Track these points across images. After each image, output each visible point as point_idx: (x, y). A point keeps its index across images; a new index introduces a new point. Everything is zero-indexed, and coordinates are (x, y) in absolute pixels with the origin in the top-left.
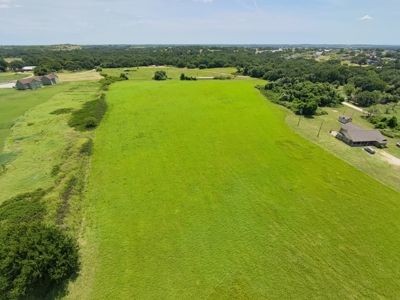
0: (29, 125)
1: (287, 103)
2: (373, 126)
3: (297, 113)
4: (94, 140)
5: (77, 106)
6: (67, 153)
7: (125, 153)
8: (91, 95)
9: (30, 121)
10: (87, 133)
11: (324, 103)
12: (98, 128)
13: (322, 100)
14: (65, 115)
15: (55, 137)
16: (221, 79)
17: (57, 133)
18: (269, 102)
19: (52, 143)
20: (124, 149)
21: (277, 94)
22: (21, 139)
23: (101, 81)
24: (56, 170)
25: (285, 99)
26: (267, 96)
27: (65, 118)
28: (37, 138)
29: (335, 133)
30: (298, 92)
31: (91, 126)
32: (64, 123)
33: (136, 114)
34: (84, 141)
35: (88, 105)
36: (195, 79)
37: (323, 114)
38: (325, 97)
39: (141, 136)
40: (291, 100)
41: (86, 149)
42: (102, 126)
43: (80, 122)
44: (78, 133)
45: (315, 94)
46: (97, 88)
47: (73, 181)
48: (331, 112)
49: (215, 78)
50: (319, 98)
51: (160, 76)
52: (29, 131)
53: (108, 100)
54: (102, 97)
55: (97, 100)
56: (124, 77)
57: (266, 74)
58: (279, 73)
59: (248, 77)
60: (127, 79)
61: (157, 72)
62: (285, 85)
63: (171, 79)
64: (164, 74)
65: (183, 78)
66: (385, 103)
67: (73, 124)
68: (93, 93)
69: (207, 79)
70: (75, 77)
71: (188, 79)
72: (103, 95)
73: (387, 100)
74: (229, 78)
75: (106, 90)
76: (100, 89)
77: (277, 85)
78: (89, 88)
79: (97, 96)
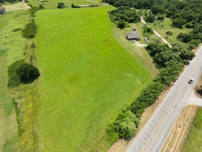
0: (6, 37)
1: (116, 22)
3: (118, 27)
5: (23, 27)
6: (26, 48)
7: (48, 47)
8: (27, 19)
9: (6, 36)
10: (31, 40)
11: (131, 21)
12: (35, 37)
13: (131, 19)
14: (18, 32)
15: (19, 42)
16: (93, 6)
17: (19, 40)
18: (110, 21)
19: (19, 45)
20: (47, 45)
21: (114, 17)
22: (6, 44)
23: (30, 10)
24: (25, 54)
25: (116, 19)
26: (110, 17)
27: (20, 33)
28: (12, 43)
29: (126, 36)
30: (122, 15)
31: (32, 37)
32: (20, 36)
33: (50, 30)
34: (31, 43)
35: (27, 26)
36: (79, 7)
37: (128, 27)
39: (53, 40)
40: (118, 20)
41: (33, 46)
42: (36, 36)
43: (27, 35)
44: (28, 40)
45: (128, 17)
46: (29, 15)
47: (32, 56)
48: (133, 25)
49: (90, 6)
50: (129, 19)
51: (60, 6)
52: (7, 40)
53: (36, 23)
54: (33, 21)
55: (31, 24)
56: (41, 7)
57: (115, 3)
58: (121, 3)
59: (107, 4)
60: (43, 8)
61: (59, 3)
62: (120, 11)
63: (66, 7)
64: (63, 4)
65: (73, 6)
66: (158, 20)
67: (24, 36)
68: (28, 19)
69: (86, 7)
70: (15, 7)
71: (76, 7)
72: (33, 20)
73: (159, 19)
74: (97, 6)
75: (34, 16)
76: (31, 16)
77: (116, 11)
78: (25, 16)
79: (30, 20)
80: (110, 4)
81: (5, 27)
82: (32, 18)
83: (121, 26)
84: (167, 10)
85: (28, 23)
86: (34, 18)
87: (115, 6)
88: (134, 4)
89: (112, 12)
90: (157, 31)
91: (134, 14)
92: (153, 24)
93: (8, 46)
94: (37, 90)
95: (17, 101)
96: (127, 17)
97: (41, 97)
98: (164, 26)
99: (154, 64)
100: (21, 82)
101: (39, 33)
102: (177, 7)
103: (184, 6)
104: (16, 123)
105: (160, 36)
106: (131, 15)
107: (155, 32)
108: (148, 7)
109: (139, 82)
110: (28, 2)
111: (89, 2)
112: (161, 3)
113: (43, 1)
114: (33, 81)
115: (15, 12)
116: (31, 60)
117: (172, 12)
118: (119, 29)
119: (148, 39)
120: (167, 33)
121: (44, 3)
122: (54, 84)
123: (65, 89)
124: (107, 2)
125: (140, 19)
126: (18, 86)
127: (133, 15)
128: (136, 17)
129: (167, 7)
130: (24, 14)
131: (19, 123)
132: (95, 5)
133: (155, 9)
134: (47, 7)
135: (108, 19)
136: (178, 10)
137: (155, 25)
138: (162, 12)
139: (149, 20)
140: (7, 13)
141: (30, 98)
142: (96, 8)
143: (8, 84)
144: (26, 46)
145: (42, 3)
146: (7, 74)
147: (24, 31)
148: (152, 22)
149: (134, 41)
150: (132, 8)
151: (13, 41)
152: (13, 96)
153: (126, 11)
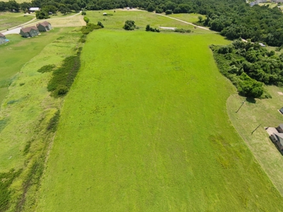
1: (235, 76)
10: (59, 100)
11: (271, 82)
12: (67, 95)
16: (181, 31)
21: (228, 62)
22: (12, 103)
23: (83, 29)
24: (28, 147)
25: (233, 71)
26: (218, 62)
29: (270, 132)
30: (249, 64)
31: (61, 93)
32: (45, 85)
34: (53, 113)
35: (67, 60)
36: (158, 31)
37: (267, 98)
40: (239, 73)
42: (71, 93)
44: (52, 100)
46: (78, 38)
48: (276, 93)
49: (176, 31)
51: (128, 26)
54: (78, 53)
55: (74, 57)
56: (100, 26)
59: (207, 29)
60: (103, 27)
61: (127, 22)
63: (138, 28)
64: (133, 23)
65: (148, 29)
68: (73, 45)
69: (169, 30)
70: (65, 22)
71: (153, 30)
72: (80, 48)
74: (188, 31)
75: (84, 41)
76: (79, 41)
78: (72, 39)
79: (76, 49)
80: (212, 29)
82: (81, 44)
86: (83, 45)
87: (223, 35)
88: (265, 36)
89: (223, 51)
110: (85, 14)
111: (176, 23)
113: (106, 15)
115: (62, 30)
121: (106, 18)
130: (73, 35)
134: (108, 26)
140: (51, 31)
142: (186, 34)
144: (41, 120)
145: (104, 17)
147: (56, 73)
150: (261, 44)
151: (28, 96)
153: (253, 53)
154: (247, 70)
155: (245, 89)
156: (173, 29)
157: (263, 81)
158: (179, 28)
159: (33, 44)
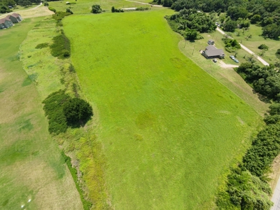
0: (29, 57)
1: (182, 31)
2: (225, 45)
3: (187, 39)
4: (73, 63)
5: (50, 41)
7: (93, 70)
8: (52, 30)
9: (29, 54)
10: (66, 60)
11: (204, 30)
12: (71, 56)
13: (203, 28)
14: (45, 48)
15: (50, 64)
16: (141, 9)
17: (49, 61)
18: (171, 30)
19: (51, 67)
20: (91, 68)
21: (177, 24)
22: (32, 66)
23: (54, 17)
25: (181, 28)
26: (171, 25)
27: (47, 50)
28: (40, 65)
29: (201, 52)
30: (190, 22)
31: (67, 56)
32: (49, 55)
33: (90, 45)
34: (68, 65)
35: (56, 39)
36: (122, 11)
37: (201, 38)
38: (205, 26)
39: (98, 60)
40: (184, 29)
41: (72, 70)
43: (58, 53)
44: (61, 60)
45: (199, 24)
48: (207, 36)
49: (137, 10)
50: (201, 27)
51: (96, 10)
52: (32, 61)
53: (68, 35)
54: (62, 33)
55: (60, 36)
56: (70, 12)
57: (173, 4)
58: (182, 4)
59: (161, 6)
60: (72, 13)
61: (94, 6)
62: (184, 16)
63: (104, 11)
64: (99, 7)
65: (114, 10)
66: (241, 28)
67: (55, 55)
68: (54, 29)
69: (131, 10)
70: (31, 13)
71: (118, 11)
72: (61, 30)
73: (242, 26)
74: (147, 9)
75: (62, 25)
76: (57, 26)
77: (178, 16)
78: (49, 25)
79: (58, 31)
80: (164, 6)
81: (25, 42)
82: (60, 28)
83: (191, 38)
84: (252, 14)
85: (55, 35)
86: (62, 28)
87: (173, 9)
88: (201, 5)
89: (173, 18)
90: (244, 45)
91: (208, 21)
92: (235, 33)
93: (35, 71)
94: (95, 138)
95: (68, 155)
96: (197, 24)
97: (103, 149)
98: (252, 37)
99: (256, 96)
100: (68, 124)
101: (75, 50)
102: (266, 8)
103: (276, 7)
104: (76, 192)
105: (251, 52)
106: (203, 22)
107: (242, 46)
108: (220, 9)
109: (243, 123)
111: (135, 5)
112: (240, 3)
114: (85, 123)
115: (33, 20)
116: (75, 90)
117: (259, 16)
118: (188, 42)
119: (235, 57)
120: (260, 48)
121: (71, 6)
122: (117, 127)
123: (136, 136)
124: (159, 3)
125: (215, 27)
126: (65, 132)
127: (206, 22)
128: (210, 25)
129: (249, 9)
130: (47, 22)
131: (81, 192)
132: (145, 7)
133: (234, 13)
134: (77, 12)
135: (168, 27)
136: (268, 13)
137: (238, 36)
138: (243, 16)
139: (229, 29)
140: (23, 22)
141: (87, 150)
142: (146, 12)
143: (50, 129)
144: (62, 70)
145: (69, 6)
146: (43, 112)
147: (52, 47)
148: (233, 31)
149: (216, 60)
150: (199, 12)
151: (40, 62)
152: (61, 147)
153: (192, 16)
154: (189, 26)
155: (187, 35)
156: (134, 8)
157: (198, 30)
158: (139, 7)
159: (13, 33)
